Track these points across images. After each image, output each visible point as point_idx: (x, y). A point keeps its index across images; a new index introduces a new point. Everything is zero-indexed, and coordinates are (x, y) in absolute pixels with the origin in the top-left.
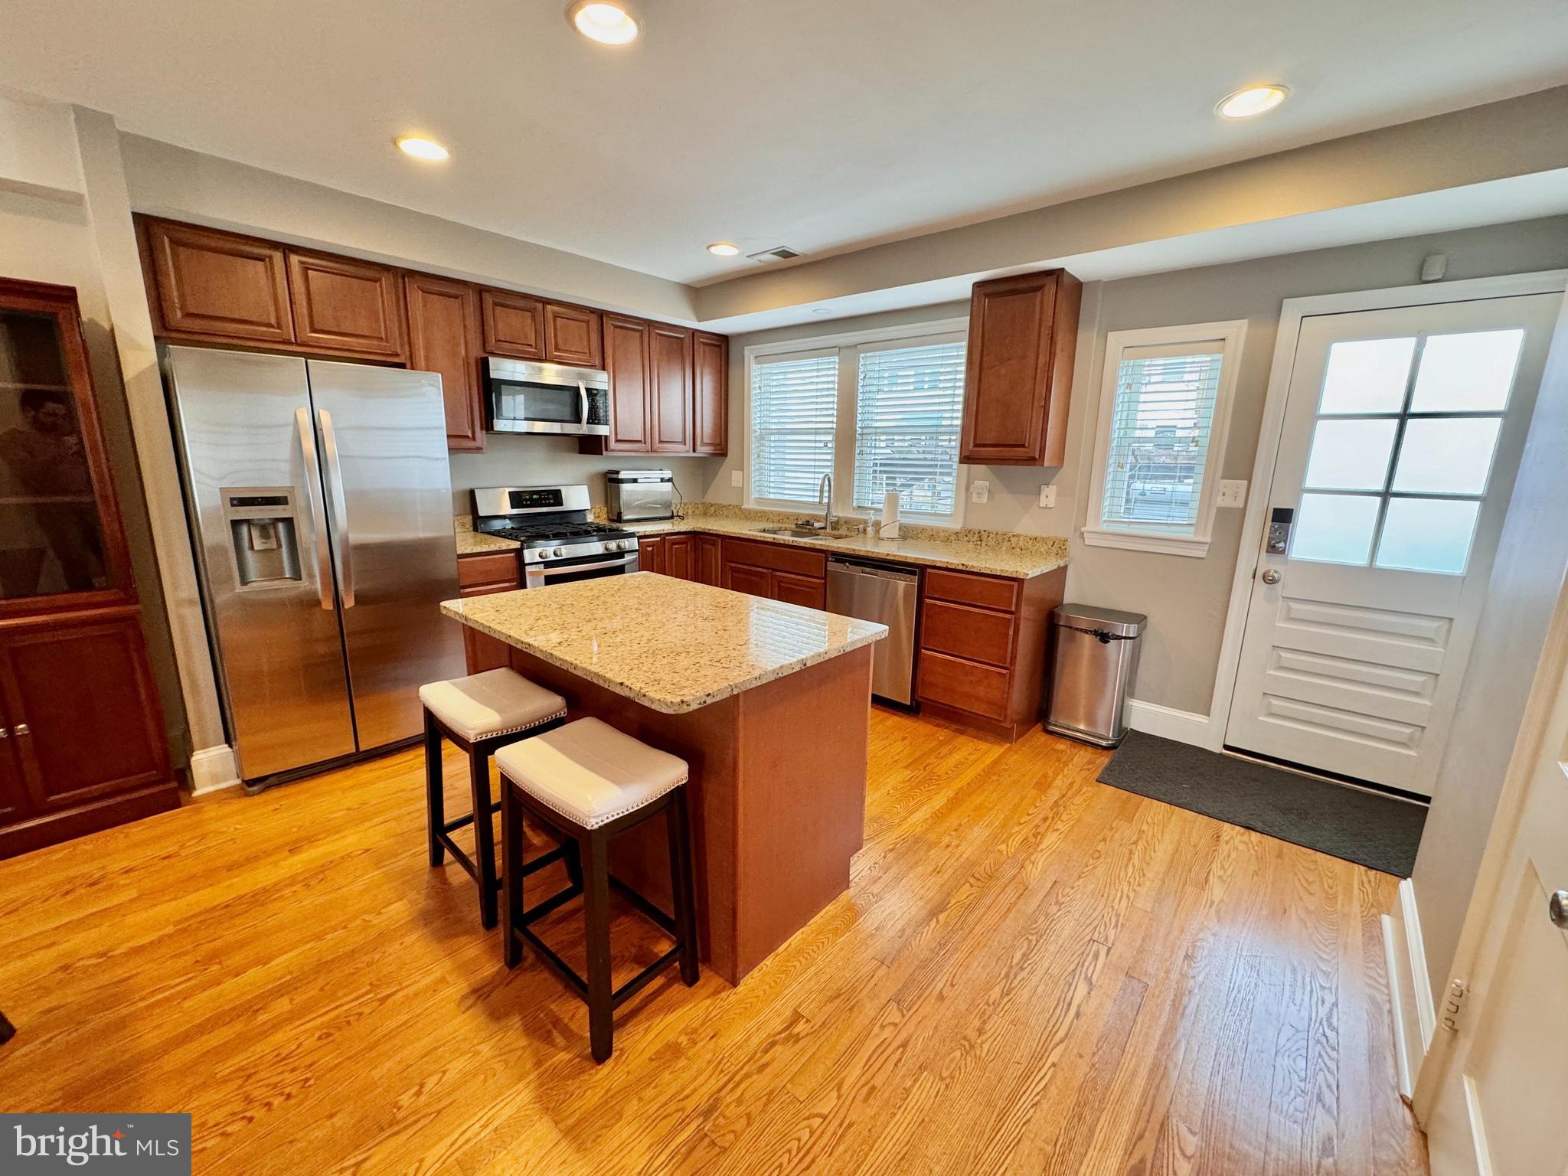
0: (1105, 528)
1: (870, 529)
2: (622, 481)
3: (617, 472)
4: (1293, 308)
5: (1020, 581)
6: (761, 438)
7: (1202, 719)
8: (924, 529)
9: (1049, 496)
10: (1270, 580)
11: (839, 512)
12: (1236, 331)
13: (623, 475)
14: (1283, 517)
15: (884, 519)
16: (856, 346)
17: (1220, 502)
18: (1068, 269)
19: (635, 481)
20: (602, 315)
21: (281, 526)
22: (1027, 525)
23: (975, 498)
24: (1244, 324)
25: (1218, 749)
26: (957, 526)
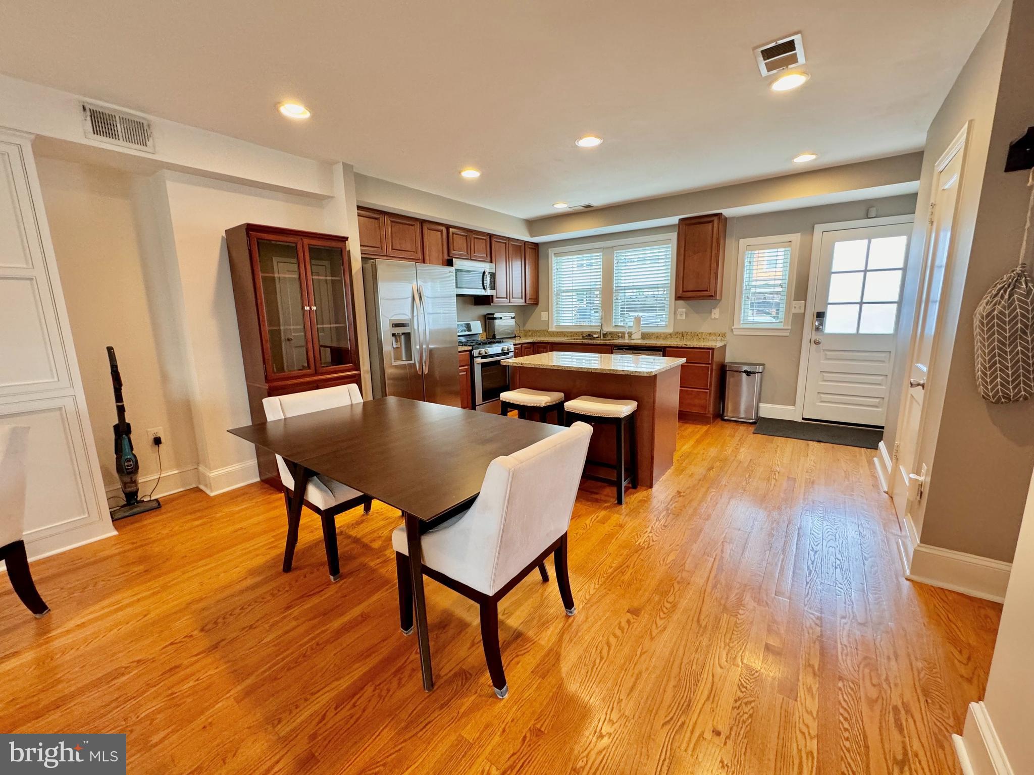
0: (742, 326)
1: (627, 335)
2: (495, 318)
3: (493, 314)
4: (819, 228)
5: (713, 349)
6: (558, 294)
7: (792, 408)
8: (653, 334)
9: (716, 313)
10: (817, 343)
11: (606, 329)
12: (796, 238)
13: (496, 315)
14: (821, 315)
15: (633, 330)
16: (613, 247)
17: (794, 311)
18: (723, 213)
19: (501, 318)
20: (491, 236)
21: (403, 337)
22: (705, 328)
23: (679, 317)
24: (799, 235)
25: (800, 420)
26: (670, 330)
